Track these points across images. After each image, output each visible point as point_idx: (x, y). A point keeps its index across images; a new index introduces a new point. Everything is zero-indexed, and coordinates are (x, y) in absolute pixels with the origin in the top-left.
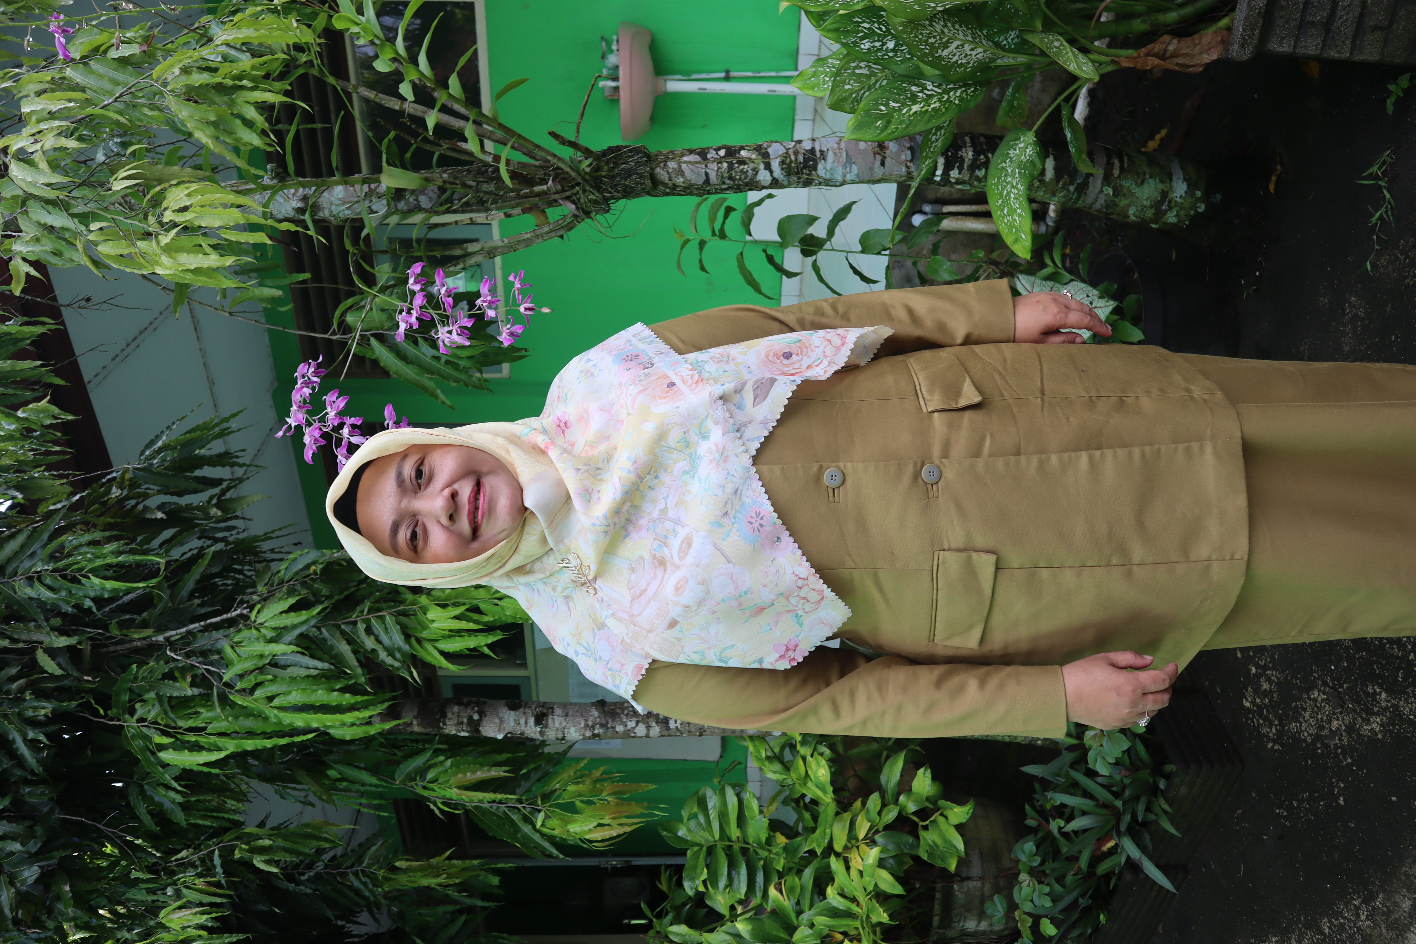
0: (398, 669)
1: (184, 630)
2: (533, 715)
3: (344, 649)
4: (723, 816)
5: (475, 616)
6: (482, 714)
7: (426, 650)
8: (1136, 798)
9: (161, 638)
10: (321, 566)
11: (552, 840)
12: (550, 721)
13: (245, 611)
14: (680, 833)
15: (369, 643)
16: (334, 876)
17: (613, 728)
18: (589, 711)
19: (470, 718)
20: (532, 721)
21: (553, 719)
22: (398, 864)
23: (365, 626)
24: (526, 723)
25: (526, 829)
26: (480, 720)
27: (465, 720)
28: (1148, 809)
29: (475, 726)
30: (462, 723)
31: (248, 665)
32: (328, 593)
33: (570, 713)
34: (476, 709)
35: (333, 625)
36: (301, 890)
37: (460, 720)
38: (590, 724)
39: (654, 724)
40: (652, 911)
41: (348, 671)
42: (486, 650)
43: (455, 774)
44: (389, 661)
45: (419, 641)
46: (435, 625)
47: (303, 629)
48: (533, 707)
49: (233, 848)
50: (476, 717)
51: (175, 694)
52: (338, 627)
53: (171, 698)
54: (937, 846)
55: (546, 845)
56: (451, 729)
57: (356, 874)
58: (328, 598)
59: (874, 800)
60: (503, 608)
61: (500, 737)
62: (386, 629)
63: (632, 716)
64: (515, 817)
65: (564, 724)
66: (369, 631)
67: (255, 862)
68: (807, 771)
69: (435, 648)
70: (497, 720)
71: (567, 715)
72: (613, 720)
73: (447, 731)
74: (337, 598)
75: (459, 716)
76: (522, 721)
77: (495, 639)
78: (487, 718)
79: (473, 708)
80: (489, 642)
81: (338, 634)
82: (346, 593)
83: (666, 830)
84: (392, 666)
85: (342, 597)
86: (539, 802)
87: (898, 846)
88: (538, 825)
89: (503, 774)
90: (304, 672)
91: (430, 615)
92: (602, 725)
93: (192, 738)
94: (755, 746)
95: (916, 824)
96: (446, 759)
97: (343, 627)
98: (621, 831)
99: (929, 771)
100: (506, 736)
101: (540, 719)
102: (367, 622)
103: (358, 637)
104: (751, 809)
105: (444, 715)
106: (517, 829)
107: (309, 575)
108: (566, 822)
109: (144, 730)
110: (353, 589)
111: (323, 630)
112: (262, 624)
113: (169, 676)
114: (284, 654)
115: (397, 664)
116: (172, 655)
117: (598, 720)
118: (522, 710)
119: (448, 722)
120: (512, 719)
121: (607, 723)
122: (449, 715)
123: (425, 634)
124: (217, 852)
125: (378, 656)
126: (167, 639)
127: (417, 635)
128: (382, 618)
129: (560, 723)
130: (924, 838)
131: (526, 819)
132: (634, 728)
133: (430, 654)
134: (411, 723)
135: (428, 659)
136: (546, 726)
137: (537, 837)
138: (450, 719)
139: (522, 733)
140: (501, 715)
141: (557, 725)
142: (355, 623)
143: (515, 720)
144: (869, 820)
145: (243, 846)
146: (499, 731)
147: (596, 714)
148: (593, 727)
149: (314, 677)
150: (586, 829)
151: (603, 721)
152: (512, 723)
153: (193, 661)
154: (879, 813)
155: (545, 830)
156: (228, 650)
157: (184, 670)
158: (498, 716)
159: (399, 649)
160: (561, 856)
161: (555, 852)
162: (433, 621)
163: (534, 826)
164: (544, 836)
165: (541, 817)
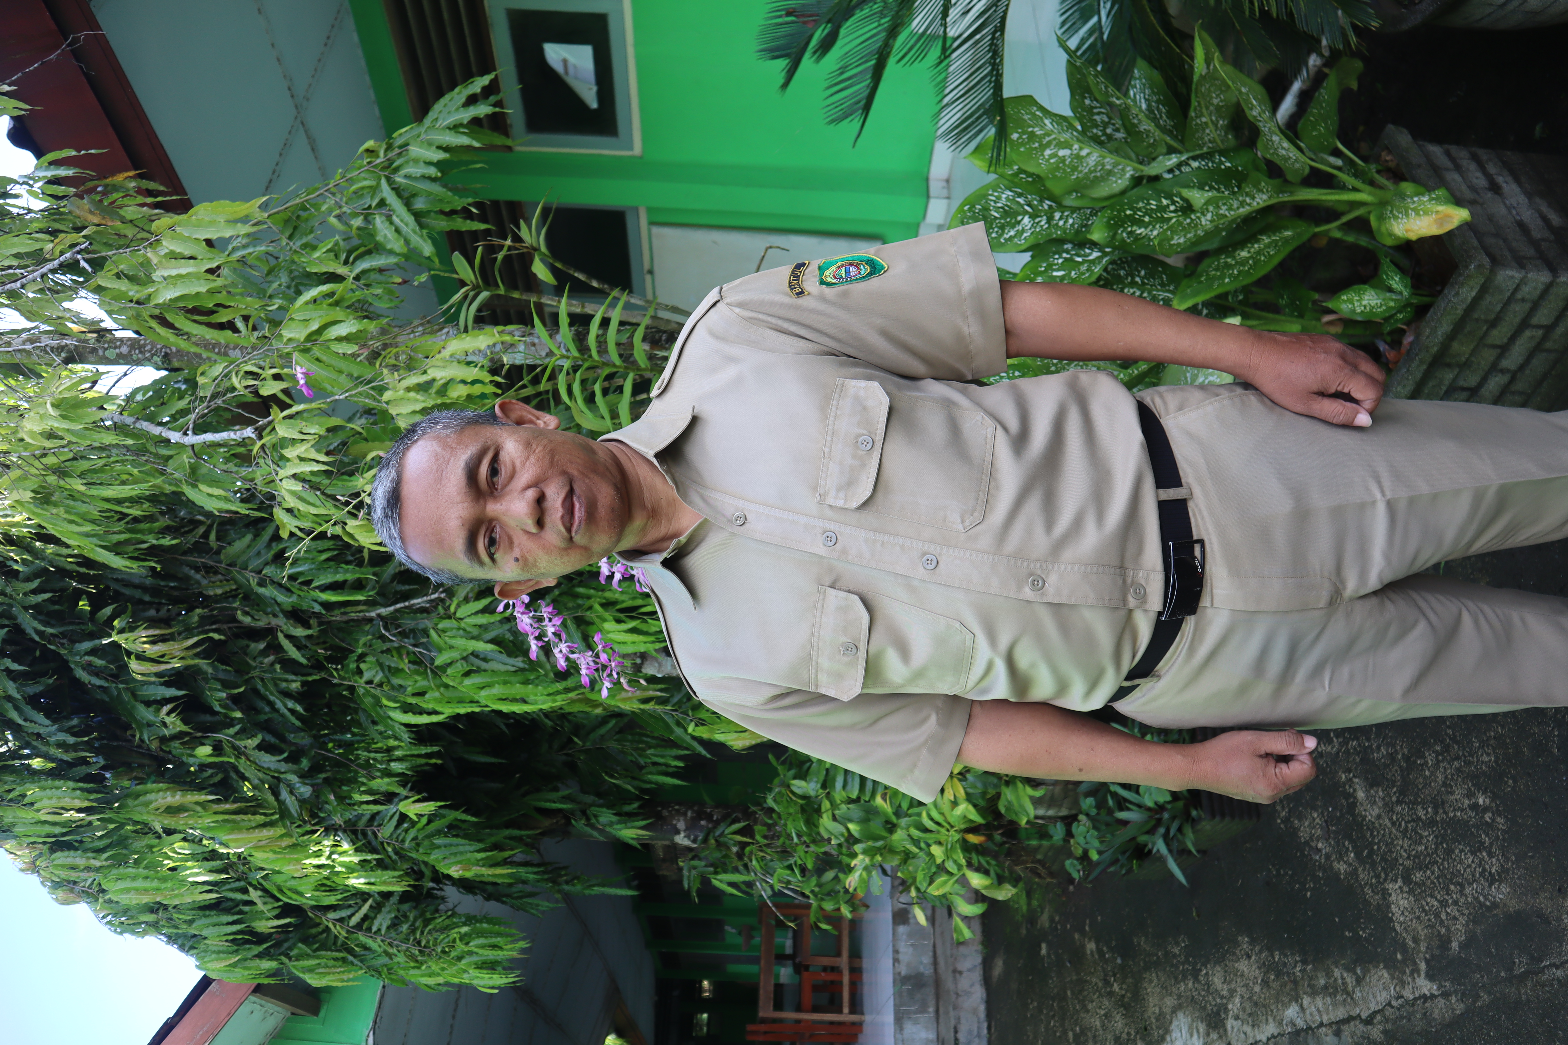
1: (392, 608)
8: (1173, 818)
9: (373, 614)
11: (701, 742)
13: (443, 595)
25: (678, 731)
26: (642, 664)
28: (1180, 830)
31: (454, 655)
40: (778, 759)
51: (393, 665)
53: (389, 667)
55: (696, 745)
61: (659, 676)
86: (690, 713)
87: (984, 784)
88: (690, 730)
90: (503, 668)
91: (606, 626)
93: (413, 700)
106: (672, 732)
108: (712, 731)
109: (372, 690)
112: (461, 619)
113: (388, 651)
114: (484, 650)
116: (387, 634)
126: (379, 615)
130: (1005, 796)
131: (678, 724)
137: (688, 739)
146: (659, 672)
149: (512, 672)
150: (728, 738)
152: (669, 668)
153: (408, 643)
155: (695, 734)
156: (433, 633)
157: (398, 649)
160: (708, 756)
161: (704, 752)
162: (609, 632)
163: (686, 730)
164: (694, 738)
165: (692, 725)
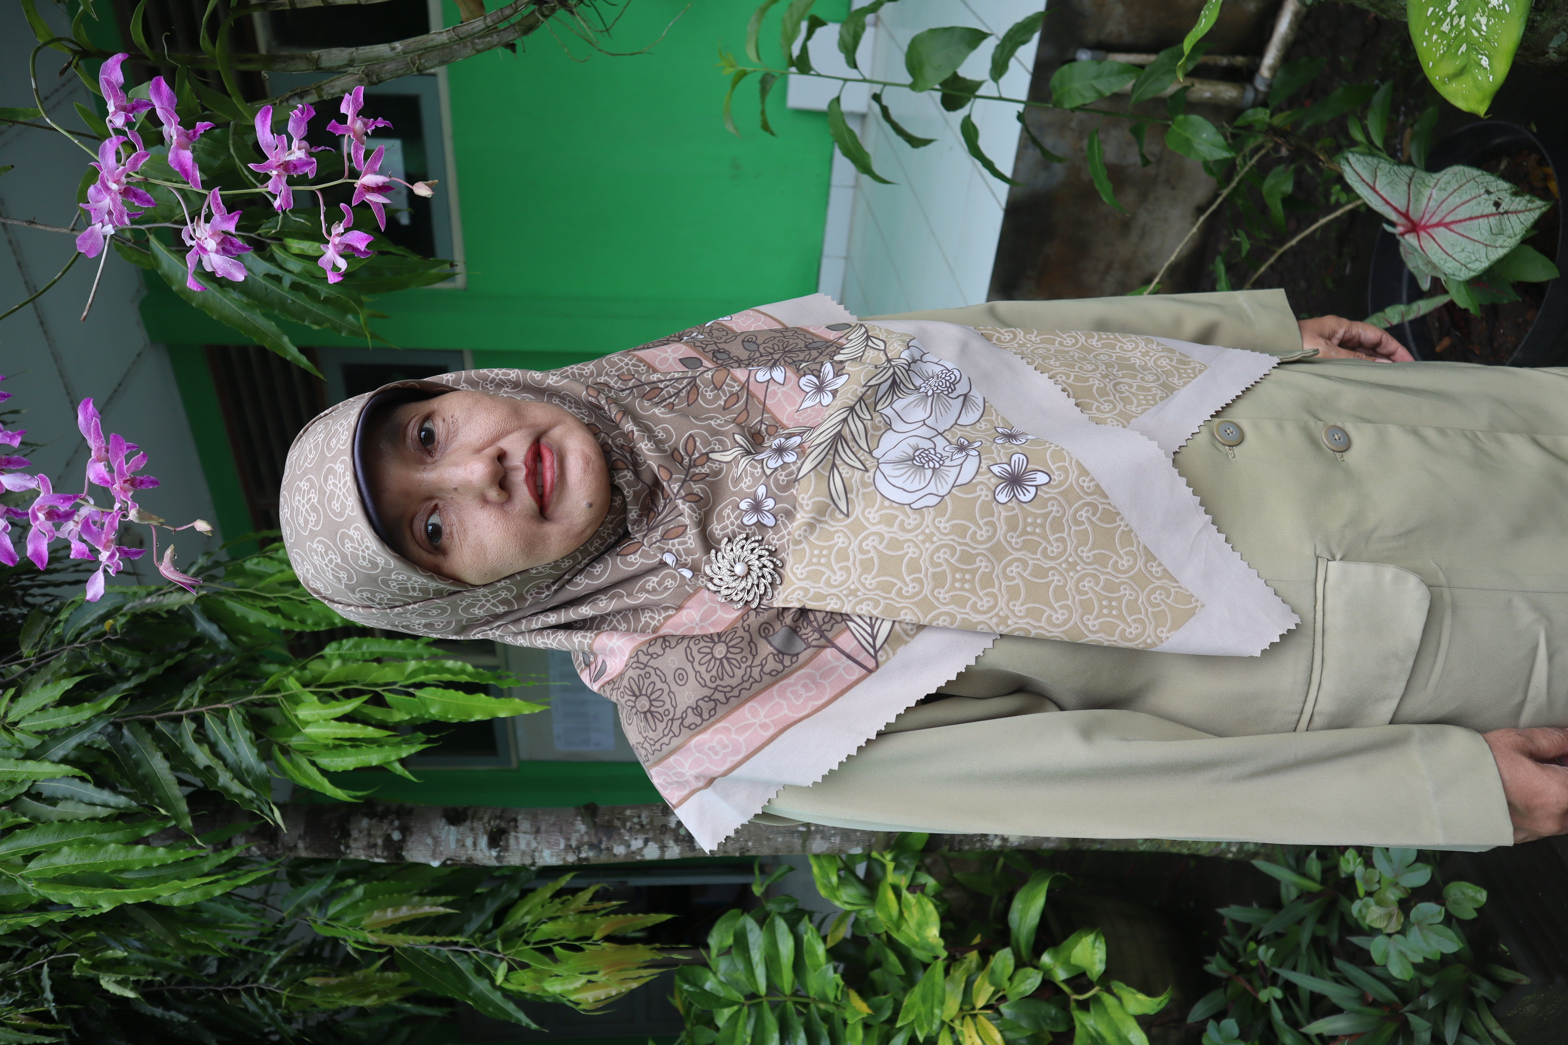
0: (251, 801)
2: (485, 832)
3: (159, 765)
4: (772, 961)
5: (378, 713)
6: (405, 831)
7: (297, 766)
10: (123, 620)
11: (519, 999)
12: (512, 841)
14: (708, 986)
15: (202, 757)
16: (219, 994)
17: (609, 849)
18: (573, 824)
19: (388, 838)
20: (483, 841)
21: (517, 838)
22: (308, 981)
23: (193, 726)
24: (475, 844)
25: (481, 985)
26: (403, 840)
27: (380, 842)
29: (395, 849)
30: (375, 846)
32: (137, 664)
33: (543, 828)
34: (397, 823)
35: (143, 723)
36: (172, 1017)
37: (372, 841)
38: (574, 844)
39: (671, 843)
41: (163, 812)
42: (398, 768)
43: (371, 910)
44: (236, 787)
45: (286, 751)
46: (308, 730)
47: (84, 736)
48: (486, 819)
49: (71, 961)
50: (396, 836)
52: (150, 726)
54: (1103, 1038)
55: (511, 1007)
56: (358, 852)
57: (249, 991)
58: (137, 671)
59: (1003, 959)
60: (423, 702)
61: (436, 863)
62: (228, 734)
63: (638, 832)
64: (465, 966)
65: (534, 845)
66: (201, 736)
67: (102, 982)
68: (901, 913)
69: (313, 763)
70: (429, 841)
71: (538, 831)
72: (610, 838)
73: (352, 857)
74: (152, 671)
75: (369, 835)
76: (469, 842)
77: (413, 751)
78: (413, 838)
79: (391, 823)
80: (404, 755)
81: (148, 738)
82: (169, 663)
83: (687, 981)
84: (240, 796)
85: (160, 670)
87: (1036, 1020)
88: (499, 980)
89: (442, 910)
90: (85, 811)
91: (303, 713)
92: (592, 846)
94: (821, 867)
95: (1067, 997)
96: (356, 885)
97: (159, 725)
98: (624, 989)
99: (1103, 939)
100: (444, 864)
101: (496, 839)
102: (198, 719)
103: (182, 744)
104: (814, 954)
105: (346, 834)
106: (467, 985)
107: (104, 634)
108: (541, 976)
110: (180, 656)
111: (125, 731)
112: (17, 721)
114: (53, 779)
115: (248, 794)
117: (586, 839)
118: (468, 823)
119: (353, 845)
120: (452, 838)
121: (600, 842)
122: (355, 834)
123: (295, 741)
124: (46, 969)
125: (217, 777)
127: (281, 740)
128: (222, 716)
129: (528, 844)
130: (1083, 1025)
131: (480, 971)
132: (641, 849)
133: (304, 774)
134: (295, 846)
135: (304, 782)
136: (506, 849)
137: (497, 997)
138: (356, 840)
139: (470, 859)
140: (436, 832)
141: (523, 846)
142: (178, 720)
143: (458, 841)
144: (992, 983)
145: (84, 960)
146: (434, 857)
147: (582, 828)
148: (578, 849)
149: (104, 820)
150: (571, 987)
151: (595, 841)
152: (453, 845)
154: (1011, 979)
155: (509, 986)
158: (430, 835)
159: (249, 771)
160: (534, 1026)
161: (525, 1020)
162: (307, 723)
163: (492, 980)
164: (507, 995)
165: (502, 968)
